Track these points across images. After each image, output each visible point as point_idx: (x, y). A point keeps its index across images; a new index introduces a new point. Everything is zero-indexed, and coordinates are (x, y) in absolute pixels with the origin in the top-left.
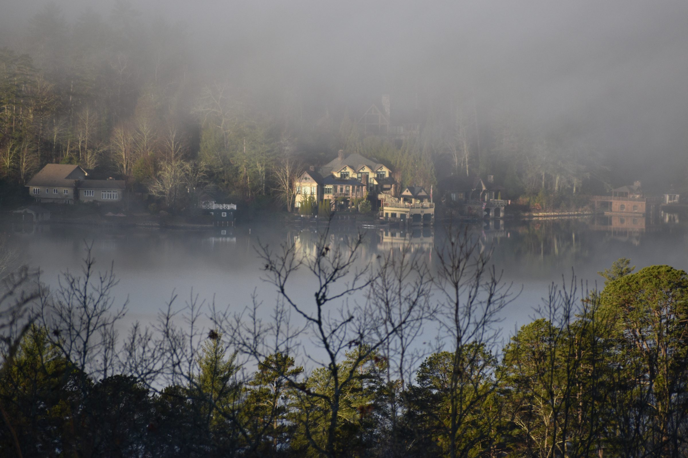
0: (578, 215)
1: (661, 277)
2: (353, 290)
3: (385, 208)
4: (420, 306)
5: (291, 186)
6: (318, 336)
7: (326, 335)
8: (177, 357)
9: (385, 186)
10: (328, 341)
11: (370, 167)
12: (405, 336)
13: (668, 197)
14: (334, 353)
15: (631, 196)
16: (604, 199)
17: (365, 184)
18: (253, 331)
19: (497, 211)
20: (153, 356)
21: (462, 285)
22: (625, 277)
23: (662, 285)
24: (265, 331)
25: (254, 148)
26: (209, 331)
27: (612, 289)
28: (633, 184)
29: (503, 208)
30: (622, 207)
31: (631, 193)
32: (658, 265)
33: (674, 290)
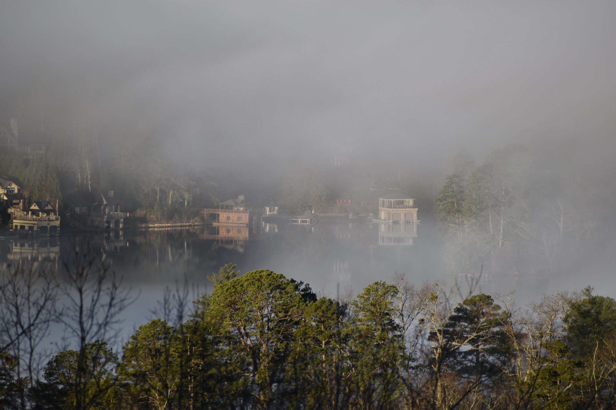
0: (190, 226)
1: (262, 280)
3: (14, 221)
4: (47, 310)
9: (14, 201)
12: (34, 337)
13: (268, 209)
15: (236, 209)
16: (212, 211)
19: (117, 223)
21: (85, 291)
22: (231, 280)
23: (263, 287)
27: (220, 291)
28: (237, 198)
29: (122, 220)
30: (228, 218)
31: (236, 206)
32: (260, 270)
33: (274, 292)
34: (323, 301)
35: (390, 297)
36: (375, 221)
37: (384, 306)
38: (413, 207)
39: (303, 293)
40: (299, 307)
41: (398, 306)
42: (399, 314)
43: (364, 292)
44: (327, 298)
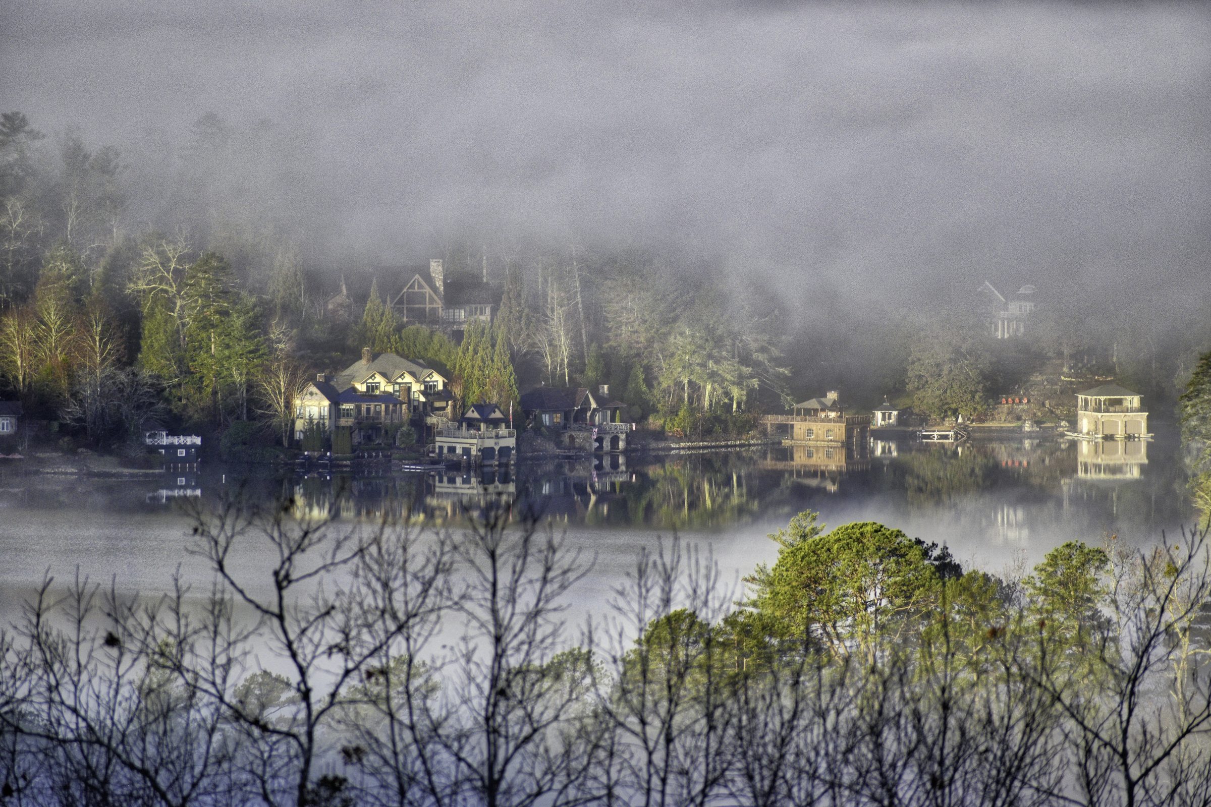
0: (741, 446)
1: (865, 541)
2: (332, 564)
3: (438, 439)
5: (288, 405)
6: (278, 639)
7: (292, 636)
8: (55, 675)
9: (437, 404)
10: (295, 646)
11: (413, 374)
13: (879, 414)
14: (304, 664)
15: (823, 415)
16: (781, 419)
17: (406, 400)
18: (175, 632)
19: (615, 440)
20: (13, 676)
21: (502, 555)
22: (810, 541)
23: (867, 553)
24: (195, 632)
25: (228, 347)
26: (105, 634)
27: (790, 560)
28: (825, 396)
29: (623, 436)
30: (810, 432)
31: (823, 410)
32: (861, 522)
33: (886, 561)
34: (973, 577)
35: (1093, 570)
36: (1071, 436)
37: (1082, 586)
38: (1141, 410)
39: (937, 563)
40: (930, 587)
41: (1108, 587)
42: (1109, 600)
43: (1046, 561)
44: (981, 573)
